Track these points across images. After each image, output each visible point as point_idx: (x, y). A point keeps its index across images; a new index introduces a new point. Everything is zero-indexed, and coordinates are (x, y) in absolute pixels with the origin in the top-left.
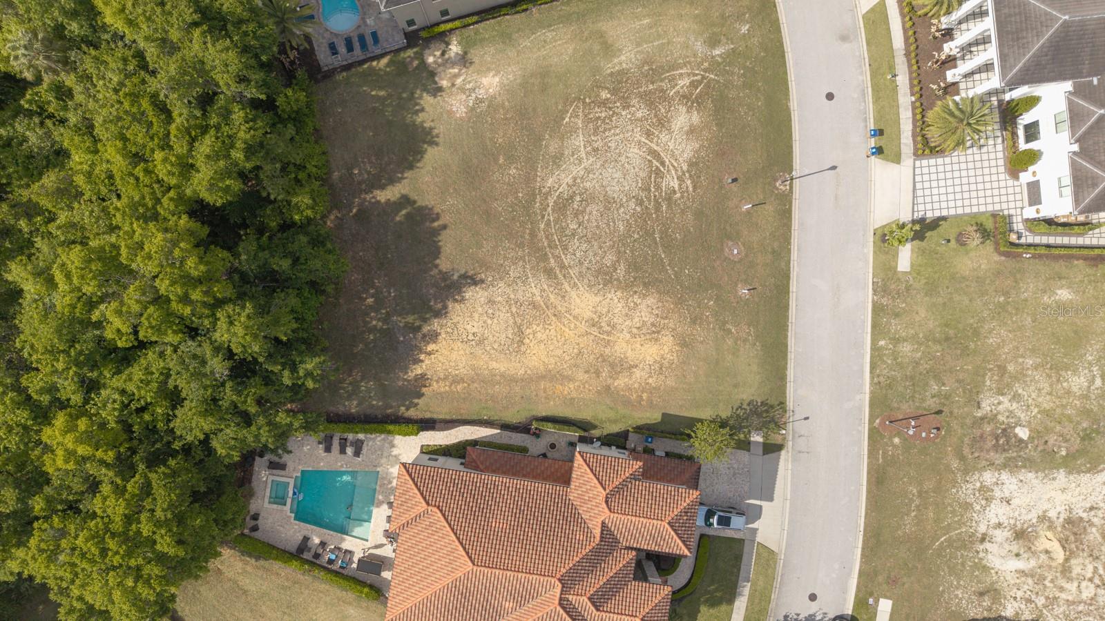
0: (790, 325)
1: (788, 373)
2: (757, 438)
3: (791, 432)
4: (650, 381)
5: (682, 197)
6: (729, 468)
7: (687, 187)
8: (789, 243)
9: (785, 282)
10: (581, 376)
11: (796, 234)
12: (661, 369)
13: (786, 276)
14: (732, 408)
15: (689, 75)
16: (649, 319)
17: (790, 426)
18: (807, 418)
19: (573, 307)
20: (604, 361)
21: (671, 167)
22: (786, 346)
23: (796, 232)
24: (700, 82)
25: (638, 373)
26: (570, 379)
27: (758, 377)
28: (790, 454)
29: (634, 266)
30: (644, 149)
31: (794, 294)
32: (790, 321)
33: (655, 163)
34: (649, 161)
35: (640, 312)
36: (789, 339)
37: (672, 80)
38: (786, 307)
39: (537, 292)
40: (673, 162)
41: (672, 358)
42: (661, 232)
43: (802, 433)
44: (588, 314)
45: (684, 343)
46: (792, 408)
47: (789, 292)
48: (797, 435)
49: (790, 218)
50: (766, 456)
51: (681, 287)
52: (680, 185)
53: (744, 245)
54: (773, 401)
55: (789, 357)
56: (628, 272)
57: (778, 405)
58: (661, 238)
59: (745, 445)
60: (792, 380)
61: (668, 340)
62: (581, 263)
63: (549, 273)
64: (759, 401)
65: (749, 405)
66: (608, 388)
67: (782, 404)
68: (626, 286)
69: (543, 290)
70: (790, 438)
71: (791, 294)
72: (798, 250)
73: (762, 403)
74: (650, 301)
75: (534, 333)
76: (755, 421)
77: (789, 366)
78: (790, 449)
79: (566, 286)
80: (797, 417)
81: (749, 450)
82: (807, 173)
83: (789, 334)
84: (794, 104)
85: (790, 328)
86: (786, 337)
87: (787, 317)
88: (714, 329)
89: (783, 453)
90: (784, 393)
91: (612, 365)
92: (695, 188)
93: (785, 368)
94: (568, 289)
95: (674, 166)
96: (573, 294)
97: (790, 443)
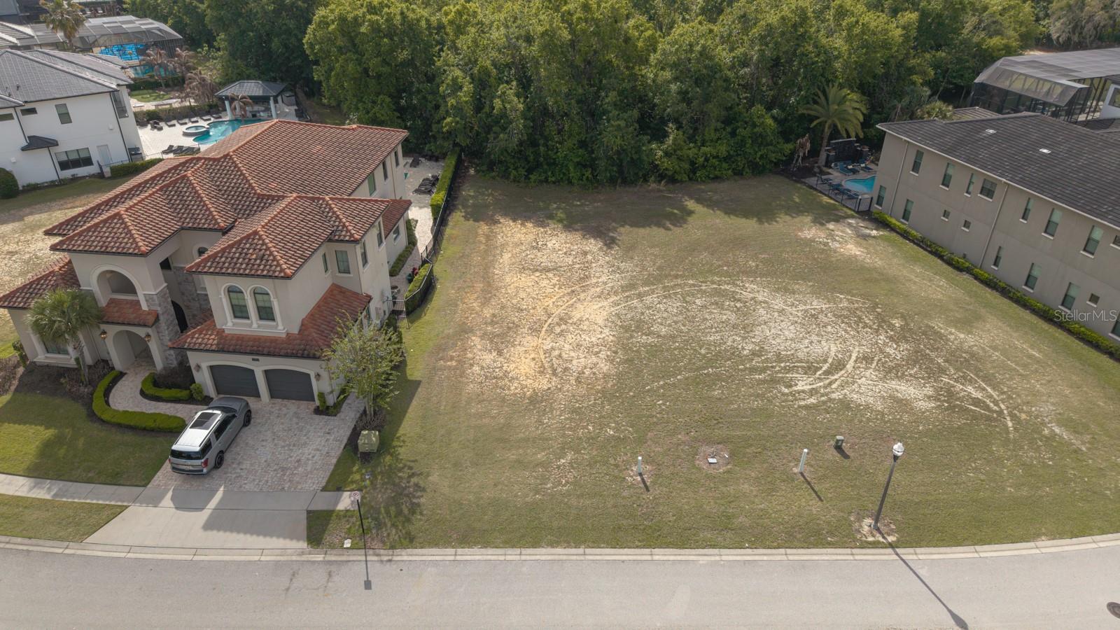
0: (581, 551)
1: (476, 550)
2: (346, 501)
3: (344, 558)
4: (476, 368)
5: (783, 394)
6: (299, 461)
7: (804, 400)
8: (753, 546)
9: (669, 539)
10: (487, 312)
11: (779, 558)
12: (495, 378)
13: (684, 539)
14: (415, 461)
15: (991, 397)
16: (575, 365)
17: (358, 556)
18: (368, 585)
19: (585, 304)
20: (509, 328)
21: (828, 381)
22: (535, 544)
23: (784, 558)
24: (987, 408)
25: (488, 358)
26: (485, 302)
27: (471, 497)
28: (294, 558)
29: (654, 351)
30: (840, 356)
31: (649, 558)
32: (588, 551)
33: (825, 367)
34: (825, 361)
35: (585, 357)
36: (550, 550)
37: (965, 380)
38: (616, 543)
39: (604, 278)
40: (838, 383)
41: (512, 388)
42: (716, 374)
43: (336, 578)
44: (576, 315)
45: (537, 401)
46: (395, 558)
47: (649, 547)
48: (333, 568)
49: (807, 544)
50: (305, 515)
51: (634, 396)
52: (803, 391)
53: (728, 472)
54: (418, 523)
55: (510, 551)
56: (645, 345)
57: (408, 533)
58: (708, 375)
59: (336, 484)
60: (458, 558)
61: (543, 383)
62: (649, 308)
63: (632, 286)
64: (422, 500)
65: (417, 485)
66: (471, 331)
67: (410, 541)
68: (622, 344)
69: (605, 283)
70: (329, 558)
71: (647, 551)
72: (745, 562)
73: (418, 505)
74: (605, 367)
75: (549, 279)
76: (381, 497)
77: (490, 551)
78: (304, 558)
79: (614, 298)
80: (376, 569)
81: (324, 489)
82: (921, 572)
83: (559, 550)
84: (1046, 547)
85: (574, 551)
86: (552, 544)
87: (596, 543)
88: (564, 436)
89: (303, 545)
90: (434, 543)
91: (501, 336)
92: (807, 407)
93: (486, 545)
94: (612, 300)
95: (830, 384)
96: (605, 303)
97: (320, 558)
